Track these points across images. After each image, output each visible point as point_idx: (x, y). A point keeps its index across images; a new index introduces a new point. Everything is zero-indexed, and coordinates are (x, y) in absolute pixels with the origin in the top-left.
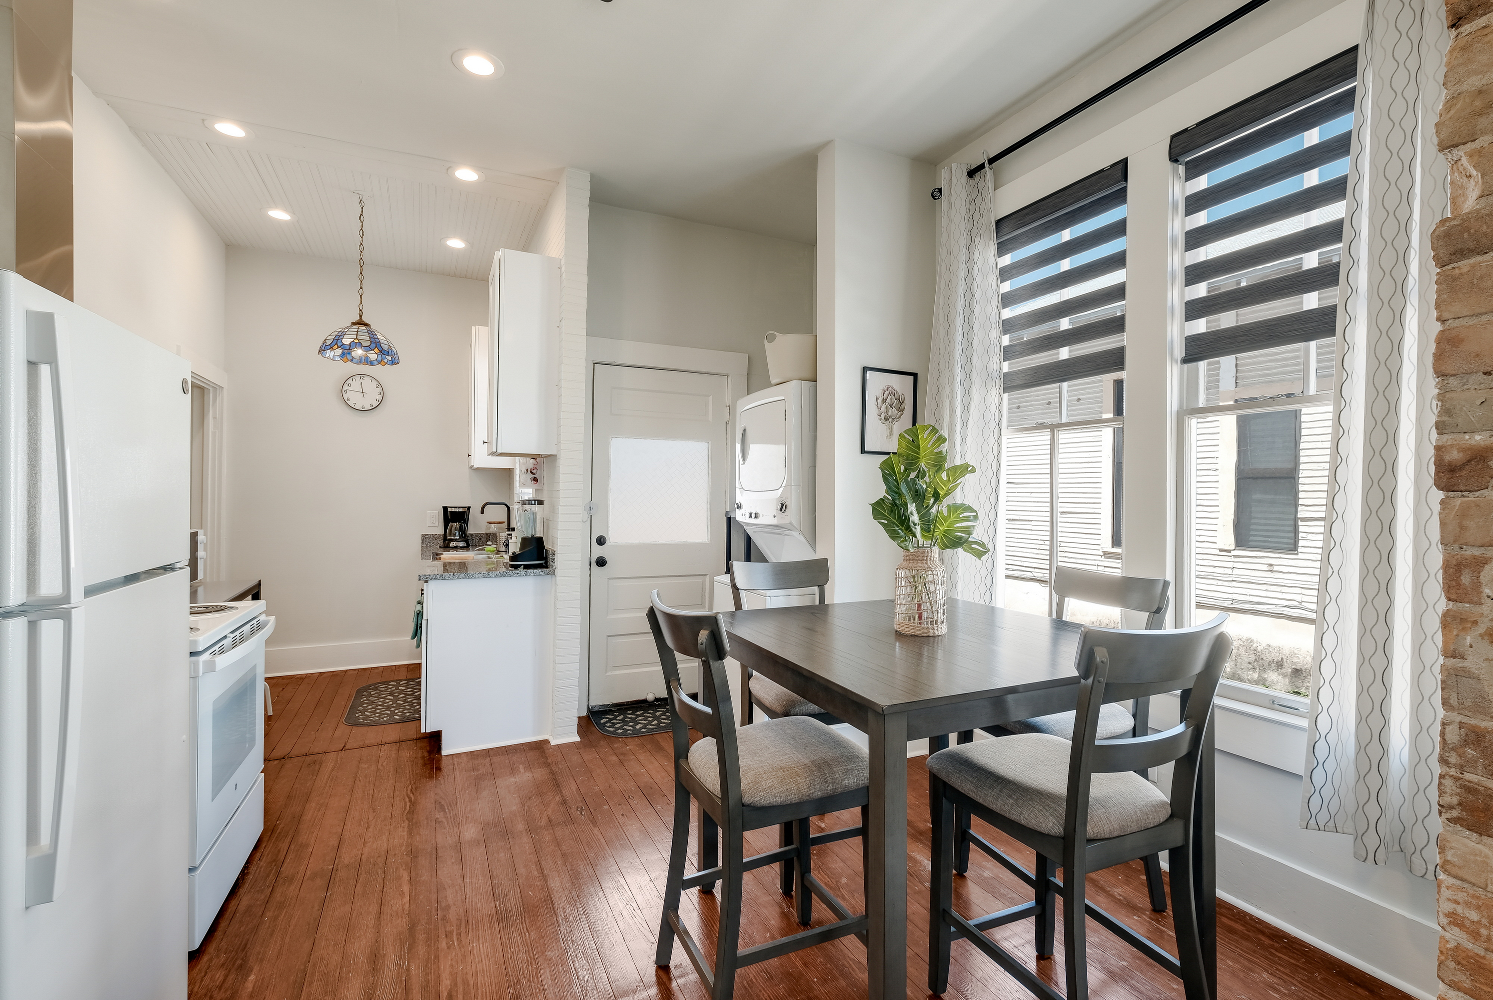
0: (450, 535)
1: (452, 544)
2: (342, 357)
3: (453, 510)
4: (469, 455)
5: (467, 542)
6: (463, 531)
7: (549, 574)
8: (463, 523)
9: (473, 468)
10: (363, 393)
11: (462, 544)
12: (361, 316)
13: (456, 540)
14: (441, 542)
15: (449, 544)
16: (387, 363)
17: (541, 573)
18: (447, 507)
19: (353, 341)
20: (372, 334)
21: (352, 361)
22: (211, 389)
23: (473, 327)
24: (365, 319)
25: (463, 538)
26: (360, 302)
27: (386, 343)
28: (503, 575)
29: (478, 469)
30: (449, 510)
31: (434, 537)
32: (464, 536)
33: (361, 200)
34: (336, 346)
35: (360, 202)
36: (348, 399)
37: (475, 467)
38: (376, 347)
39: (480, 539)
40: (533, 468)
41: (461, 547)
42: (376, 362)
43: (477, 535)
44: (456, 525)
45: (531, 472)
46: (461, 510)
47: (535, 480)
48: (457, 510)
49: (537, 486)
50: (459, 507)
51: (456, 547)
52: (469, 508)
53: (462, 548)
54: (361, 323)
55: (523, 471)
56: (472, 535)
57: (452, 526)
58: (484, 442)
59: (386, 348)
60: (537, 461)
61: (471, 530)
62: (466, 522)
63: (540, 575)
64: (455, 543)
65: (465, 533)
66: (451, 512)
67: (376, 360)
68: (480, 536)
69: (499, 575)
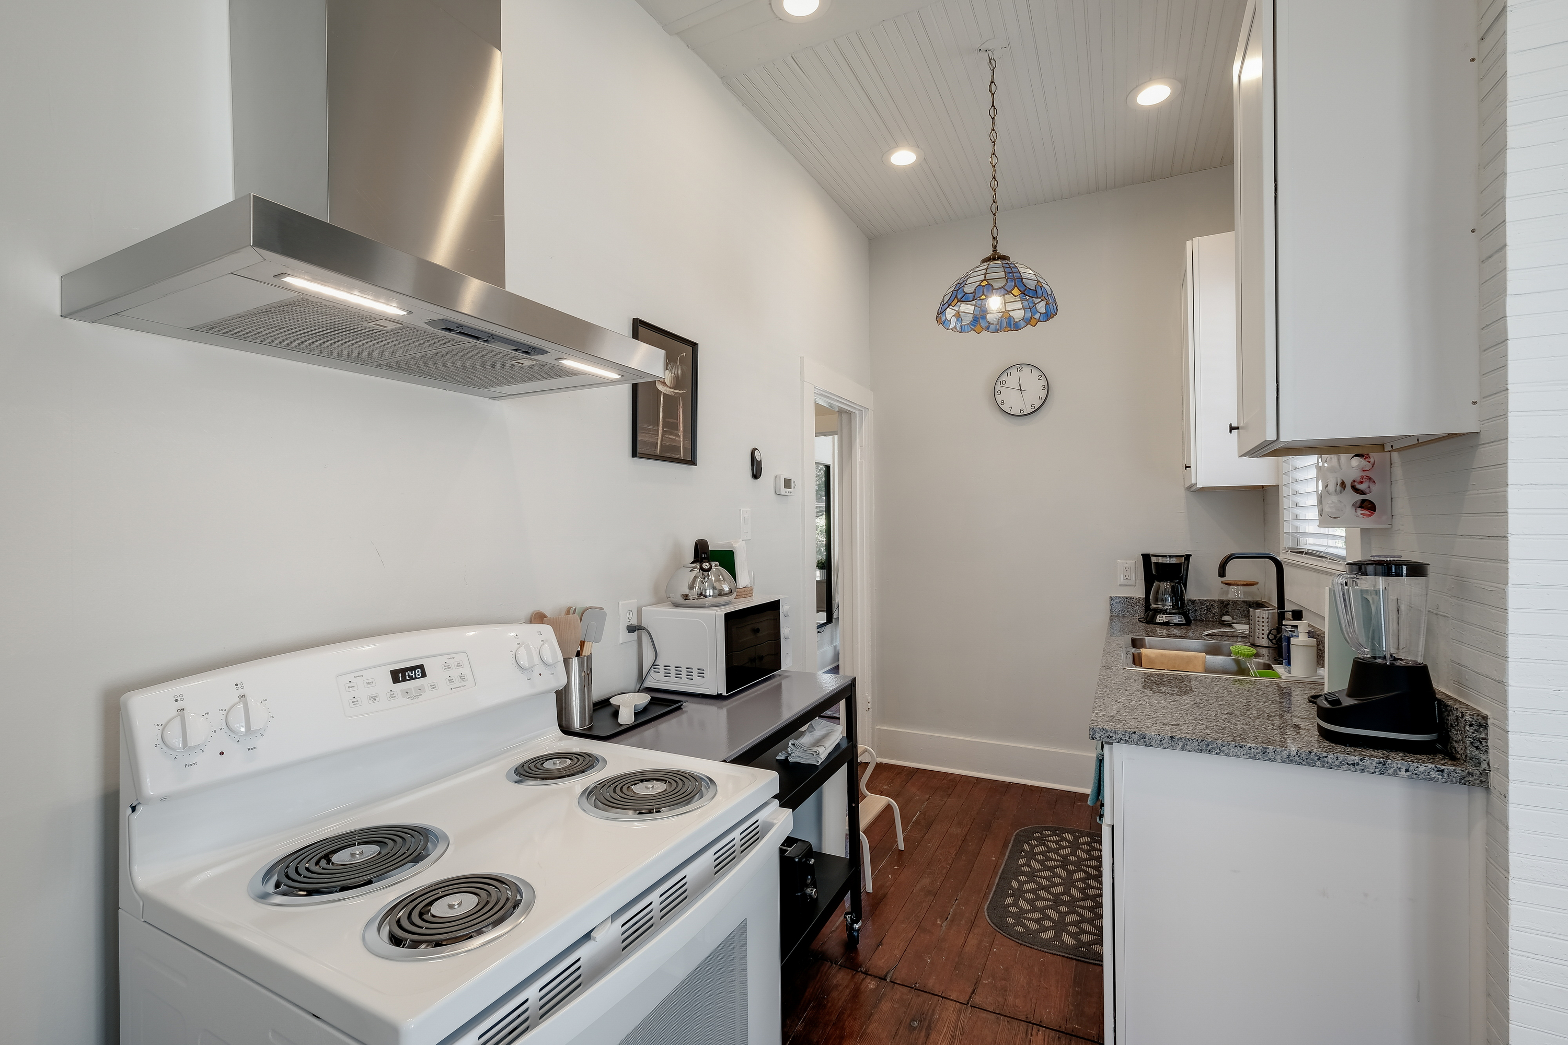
0: (1156, 600)
1: (1161, 618)
2: (975, 326)
3: (1160, 560)
4: (1186, 467)
5: (1185, 615)
6: (1178, 596)
7: (1463, 781)
8: (1177, 583)
9: (1192, 489)
10: (1021, 390)
11: (1177, 619)
12: (995, 247)
13: (1165, 612)
14: (1140, 611)
15: (1154, 617)
16: (1039, 321)
17: (1433, 774)
18: (1149, 554)
19: (980, 285)
20: (1010, 267)
21: (987, 329)
22: (857, 412)
23: (1189, 243)
24: (1001, 250)
25: (1178, 608)
26: (993, 225)
27: (1033, 277)
28: (1305, 759)
29: (1203, 489)
30: (1154, 560)
31: (1129, 601)
32: (1180, 605)
33: (990, 60)
34: (956, 300)
35: (990, 62)
36: (1003, 402)
37: (1199, 486)
38: (1015, 286)
39: (1209, 610)
40: (1359, 479)
41: (1175, 624)
42: (1022, 323)
43: (1202, 602)
44: (1166, 585)
45: (1354, 488)
46: (1174, 561)
47: (1368, 506)
48: (1167, 561)
49: (1369, 522)
50: (1170, 557)
51: (1167, 624)
52: (1188, 557)
53: (1178, 625)
54: (996, 256)
55: (1331, 488)
56: (1193, 602)
57: (1159, 586)
58: (1232, 429)
59: (1031, 285)
60: (1372, 460)
61: (1192, 593)
62: (1184, 580)
63: (1431, 779)
64: (1164, 616)
65: (1182, 600)
66: (1157, 564)
67: (1023, 319)
68: (1209, 605)
69: (1297, 758)
